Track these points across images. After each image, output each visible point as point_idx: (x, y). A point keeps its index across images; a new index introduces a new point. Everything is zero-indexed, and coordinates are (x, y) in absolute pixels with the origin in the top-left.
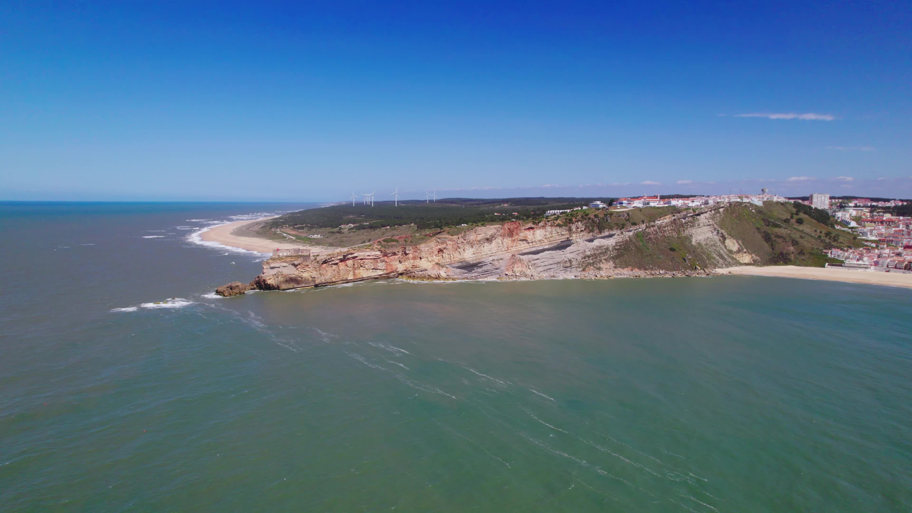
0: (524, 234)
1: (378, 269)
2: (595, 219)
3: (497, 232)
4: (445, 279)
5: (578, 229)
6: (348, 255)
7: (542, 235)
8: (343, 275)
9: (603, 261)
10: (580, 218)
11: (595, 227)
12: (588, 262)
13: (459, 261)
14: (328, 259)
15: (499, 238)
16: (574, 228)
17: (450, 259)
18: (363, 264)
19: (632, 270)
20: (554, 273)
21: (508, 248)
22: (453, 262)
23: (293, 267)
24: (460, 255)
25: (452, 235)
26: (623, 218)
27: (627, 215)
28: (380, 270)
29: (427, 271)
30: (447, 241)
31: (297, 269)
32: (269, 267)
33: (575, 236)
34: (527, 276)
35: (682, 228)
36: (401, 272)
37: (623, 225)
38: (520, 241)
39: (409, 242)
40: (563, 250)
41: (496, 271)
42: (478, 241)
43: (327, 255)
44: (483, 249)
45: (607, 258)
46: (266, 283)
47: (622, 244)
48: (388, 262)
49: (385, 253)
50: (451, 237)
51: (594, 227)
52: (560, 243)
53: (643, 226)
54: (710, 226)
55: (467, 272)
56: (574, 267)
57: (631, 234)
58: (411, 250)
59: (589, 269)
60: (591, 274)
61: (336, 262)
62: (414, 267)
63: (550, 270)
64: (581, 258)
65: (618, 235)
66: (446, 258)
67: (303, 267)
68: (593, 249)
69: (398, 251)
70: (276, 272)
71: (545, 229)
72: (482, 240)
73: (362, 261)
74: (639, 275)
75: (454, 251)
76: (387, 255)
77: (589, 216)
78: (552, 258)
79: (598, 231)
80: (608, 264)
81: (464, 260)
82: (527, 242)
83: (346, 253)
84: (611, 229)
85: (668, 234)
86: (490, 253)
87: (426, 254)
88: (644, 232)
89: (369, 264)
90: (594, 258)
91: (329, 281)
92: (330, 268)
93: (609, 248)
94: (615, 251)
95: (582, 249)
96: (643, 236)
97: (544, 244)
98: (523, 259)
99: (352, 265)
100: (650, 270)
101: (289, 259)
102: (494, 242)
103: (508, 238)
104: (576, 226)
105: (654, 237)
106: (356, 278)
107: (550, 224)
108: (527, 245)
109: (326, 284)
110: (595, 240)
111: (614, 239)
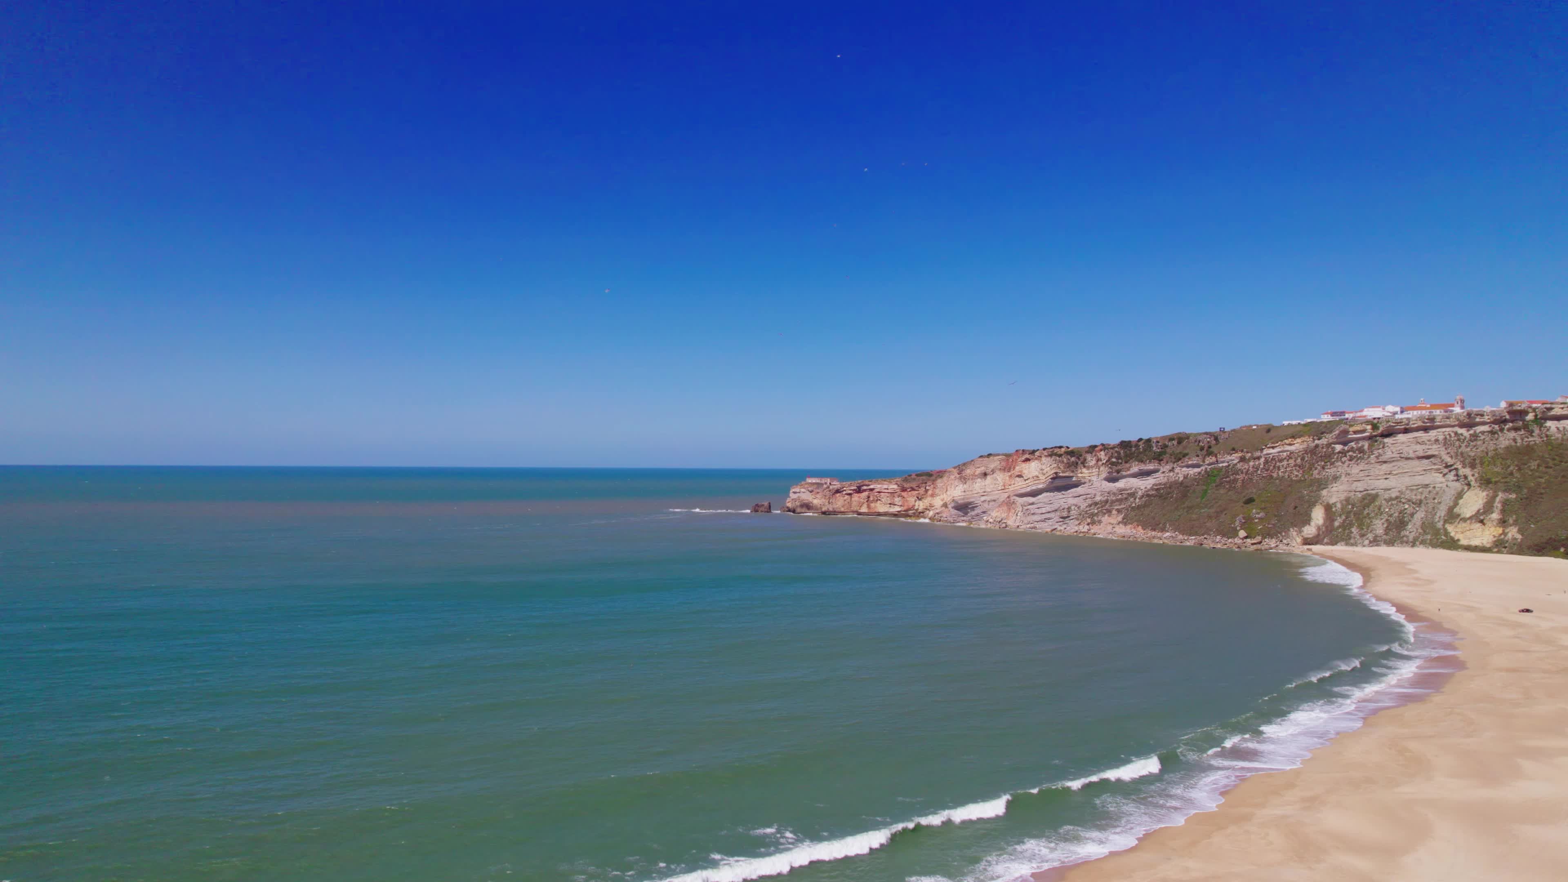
0: (1020, 467)
1: (897, 505)
3: (998, 466)
5: (1099, 462)
6: (863, 486)
7: (1038, 470)
8: (855, 507)
9: (1114, 512)
12: (1091, 513)
13: (952, 500)
14: (839, 489)
15: (998, 472)
16: (1091, 460)
18: (880, 497)
21: (1004, 486)
26: (1201, 445)
27: (1212, 439)
28: (899, 507)
31: (811, 495)
33: (1090, 473)
35: (1323, 463)
36: (921, 511)
38: (1017, 478)
40: (1063, 492)
41: (984, 515)
42: (974, 475)
43: (840, 485)
44: (975, 486)
45: (1124, 508)
47: (1162, 486)
48: (904, 497)
49: (903, 487)
53: (1235, 457)
54: (1431, 460)
55: (963, 514)
56: (1073, 518)
57: (1192, 471)
58: (930, 485)
59: (1086, 522)
61: (848, 493)
62: (931, 506)
63: (1049, 520)
65: (1163, 472)
67: (815, 494)
69: (917, 485)
70: (797, 497)
71: (1040, 461)
72: (979, 475)
73: (879, 495)
76: (905, 489)
78: (1051, 504)
79: (1126, 464)
80: (1117, 517)
81: (954, 498)
83: (860, 484)
85: (1280, 474)
86: (981, 491)
91: (839, 510)
93: (1138, 493)
94: (1145, 498)
95: (1095, 492)
96: (1222, 475)
97: (1037, 482)
98: (1016, 503)
99: (867, 497)
101: (807, 486)
102: (988, 477)
103: (1005, 473)
104: (1097, 457)
105: (1245, 478)
106: (871, 511)
107: (1046, 454)
108: (1024, 483)
109: (835, 513)
110: (1121, 479)
111: (1154, 478)
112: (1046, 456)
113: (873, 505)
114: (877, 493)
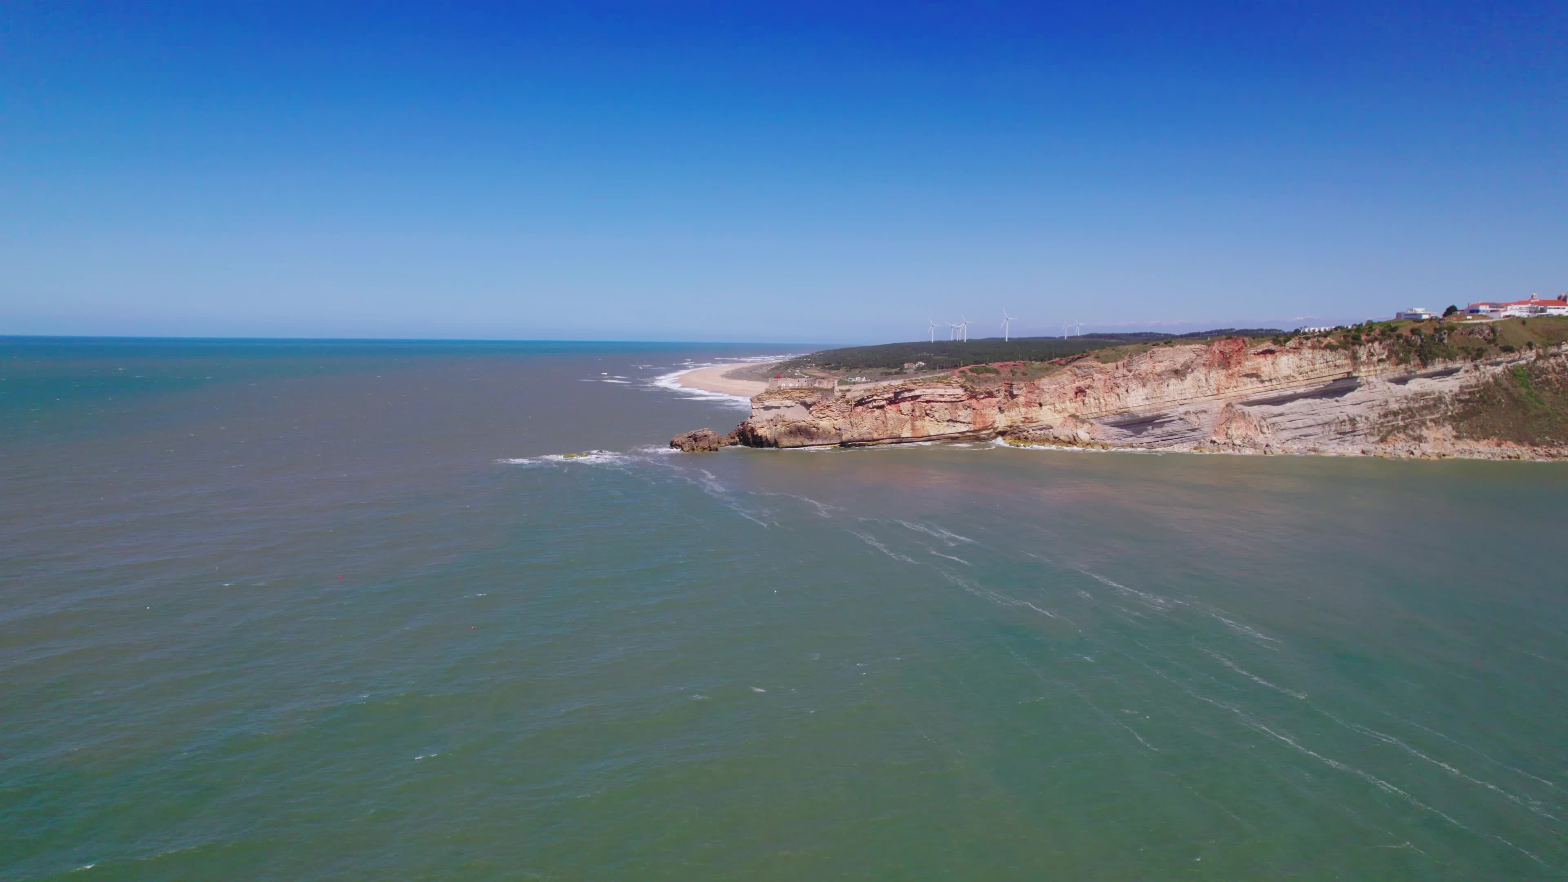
0: (1253, 363)
1: (959, 422)
2: (1412, 337)
3: (1196, 359)
4: (1088, 444)
5: (1371, 357)
6: (903, 392)
7: (1292, 367)
8: (892, 429)
9: (1429, 424)
10: (1379, 335)
11: (1412, 354)
12: (1393, 426)
13: (1117, 411)
14: (866, 397)
15: (1201, 369)
16: (1363, 354)
17: (1099, 408)
18: (931, 410)
19: (1499, 445)
20: (1317, 444)
21: (1218, 390)
22: (1105, 413)
23: (803, 408)
24: (1118, 401)
25: (1104, 362)
26: (1480, 337)
27: (1490, 330)
28: (963, 424)
29: (1051, 430)
30: (1094, 373)
31: (810, 413)
32: (762, 407)
33: (1366, 371)
34: (1257, 446)
36: (1002, 430)
37: (1480, 352)
38: (1245, 378)
39: (1019, 374)
40: (1337, 398)
41: (1192, 434)
42: (1156, 374)
43: (865, 391)
44: (1165, 390)
45: (1440, 417)
46: (755, 434)
47: (1476, 389)
48: (977, 408)
49: (973, 392)
50: (1102, 366)
51: (1410, 354)
52: (1332, 382)
53: (1531, 355)
55: (1132, 434)
56: (1361, 432)
57: (1499, 369)
58: (1022, 388)
59: (1394, 439)
60: (1400, 448)
61: (881, 404)
62: (1027, 421)
63: (1307, 438)
64: (1377, 415)
65: (1467, 371)
66: (1091, 405)
67: (822, 410)
68: (1406, 398)
69: (997, 389)
70: (773, 415)
71: (1298, 354)
72: (1165, 373)
73: (929, 406)
74: (1518, 455)
75: (1107, 393)
76: (976, 395)
77: (1398, 332)
78: (1313, 414)
79: (1418, 361)
80: (1440, 431)
81: (1126, 410)
82: (1260, 379)
83: (900, 389)
84: (1451, 357)
86: (1180, 398)
87: (1051, 398)
88: (1531, 367)
89: (941, 411)
90: (1406, 416)
91: (866, 437)
92: (869, 414)
93: (1444, 398)
94: (1458, 404)
95: (1379, 398)
96: (1530, 375)
97: (1296, 384)
98: (1250, 414)
99: (911, 410)
100: (1545, 447)
101: (797, 394)
102: (1189, 377)
103: (1219, 371)
104: (1368, 350)
105: (1556, 378)
106: (917, 435)
107: (1310, 345)
108: (1259, 386)
109: (861, 443)
110: (1410, 379)
111: (1457, 379)
112: (1309, 348)
113: (918, 424)
114: (925, 404)
